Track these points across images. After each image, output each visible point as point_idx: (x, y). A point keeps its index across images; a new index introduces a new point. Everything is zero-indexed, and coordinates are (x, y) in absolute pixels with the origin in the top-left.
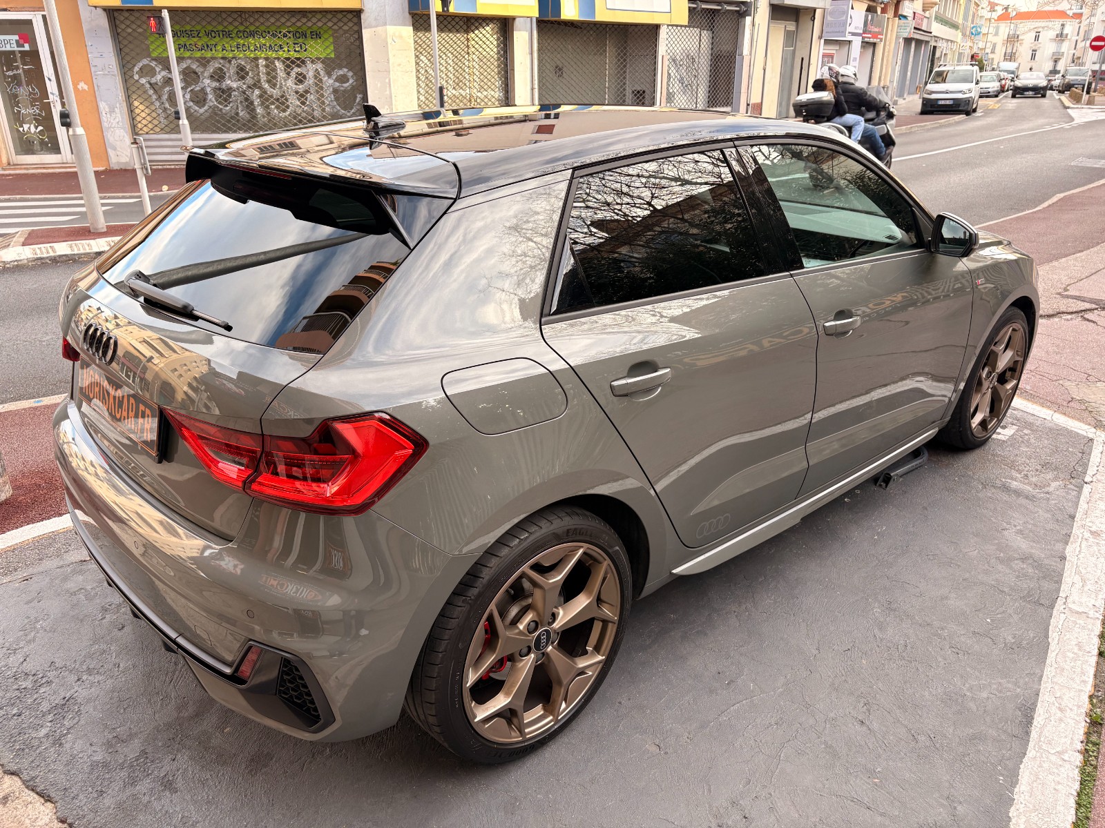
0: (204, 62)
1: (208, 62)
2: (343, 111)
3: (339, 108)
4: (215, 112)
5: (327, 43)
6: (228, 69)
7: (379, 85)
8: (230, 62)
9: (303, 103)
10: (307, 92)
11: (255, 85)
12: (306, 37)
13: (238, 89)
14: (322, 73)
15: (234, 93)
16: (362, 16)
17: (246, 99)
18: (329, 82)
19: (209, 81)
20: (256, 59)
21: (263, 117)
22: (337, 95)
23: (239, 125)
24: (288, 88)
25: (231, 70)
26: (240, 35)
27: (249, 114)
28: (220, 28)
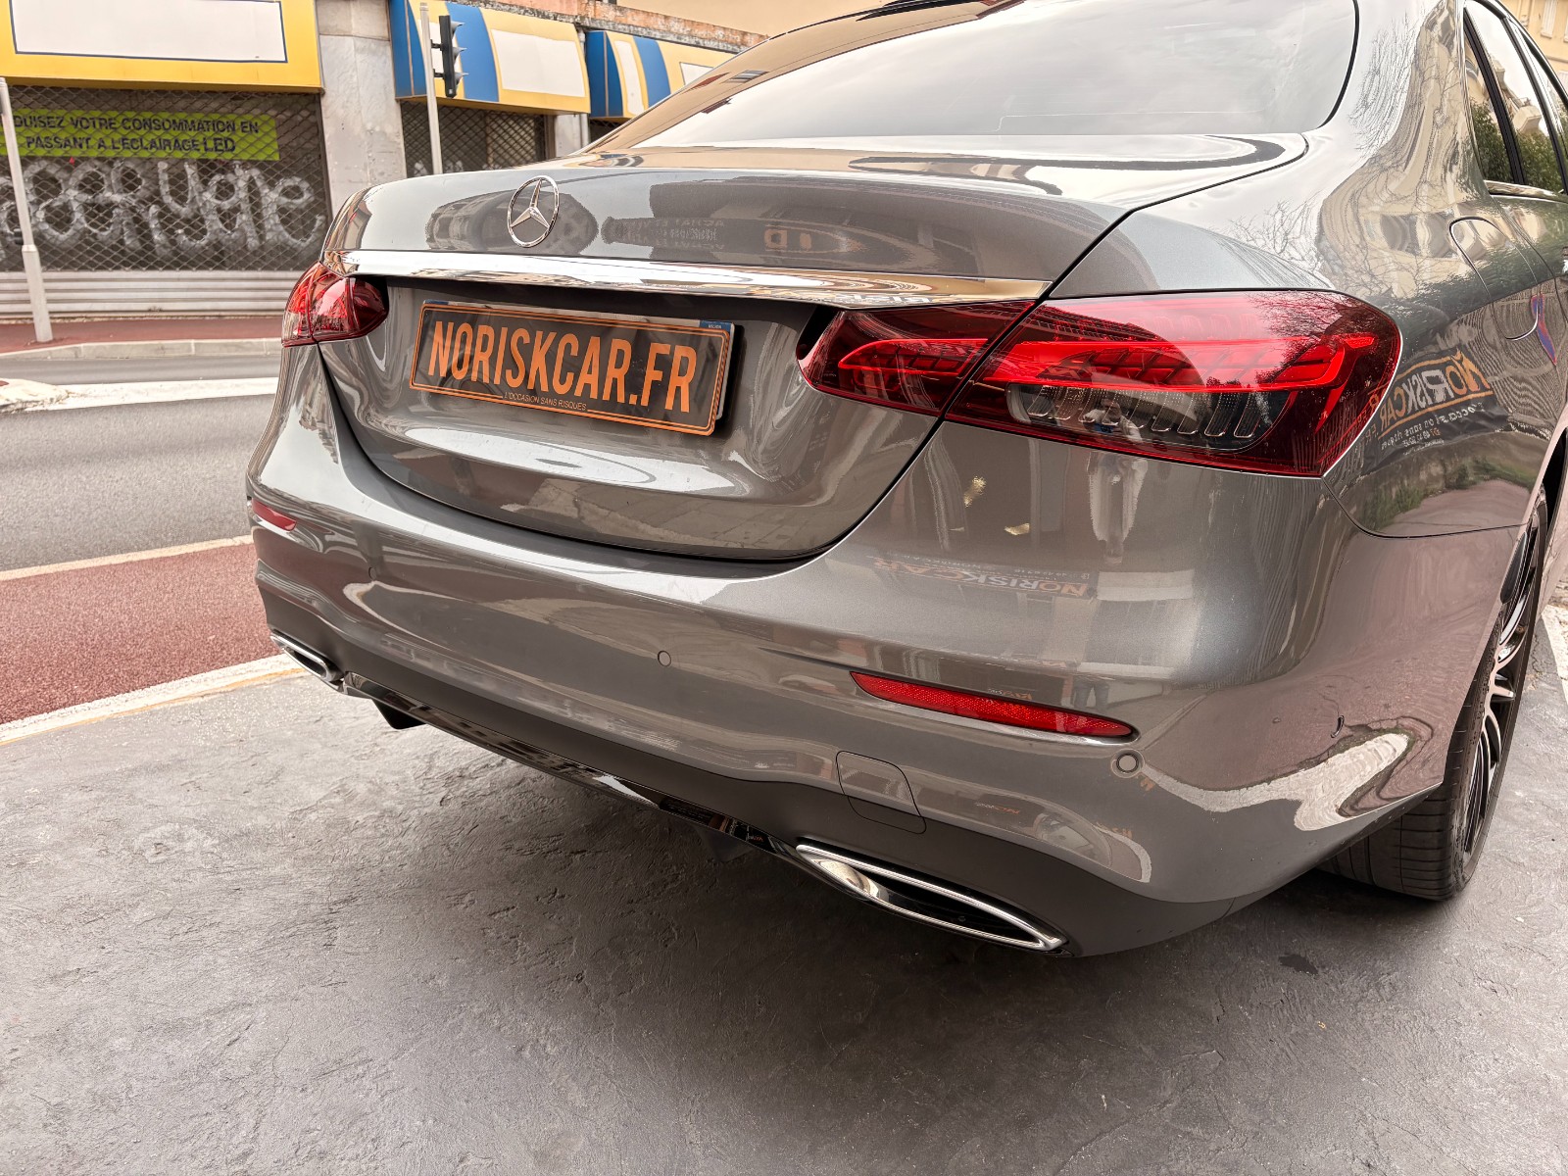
0: (69, 165)
1: (76, 164)
2: (295, 241)
3: (287, 235)
4: (86, 238)
5: (267, 140)
6: (109, 175)
8: (110, 164)
9: (226, 226)
10: (236, 209)
11: (151, 199)
12: (234, 129)
13: (124, 205)
14: (259, 183)
15: (116, 210)
16: (324, 102)
17: (136, 220)
18: (272, 197)
19: (76, 193)
20: (151, 162)
21: (164, 246)
22: (284, 216)
23: (125, 259)
24: (204, 204)
25: (112, 177)
26: (130, 124)
27: (142, 242)
28: (97, 114)
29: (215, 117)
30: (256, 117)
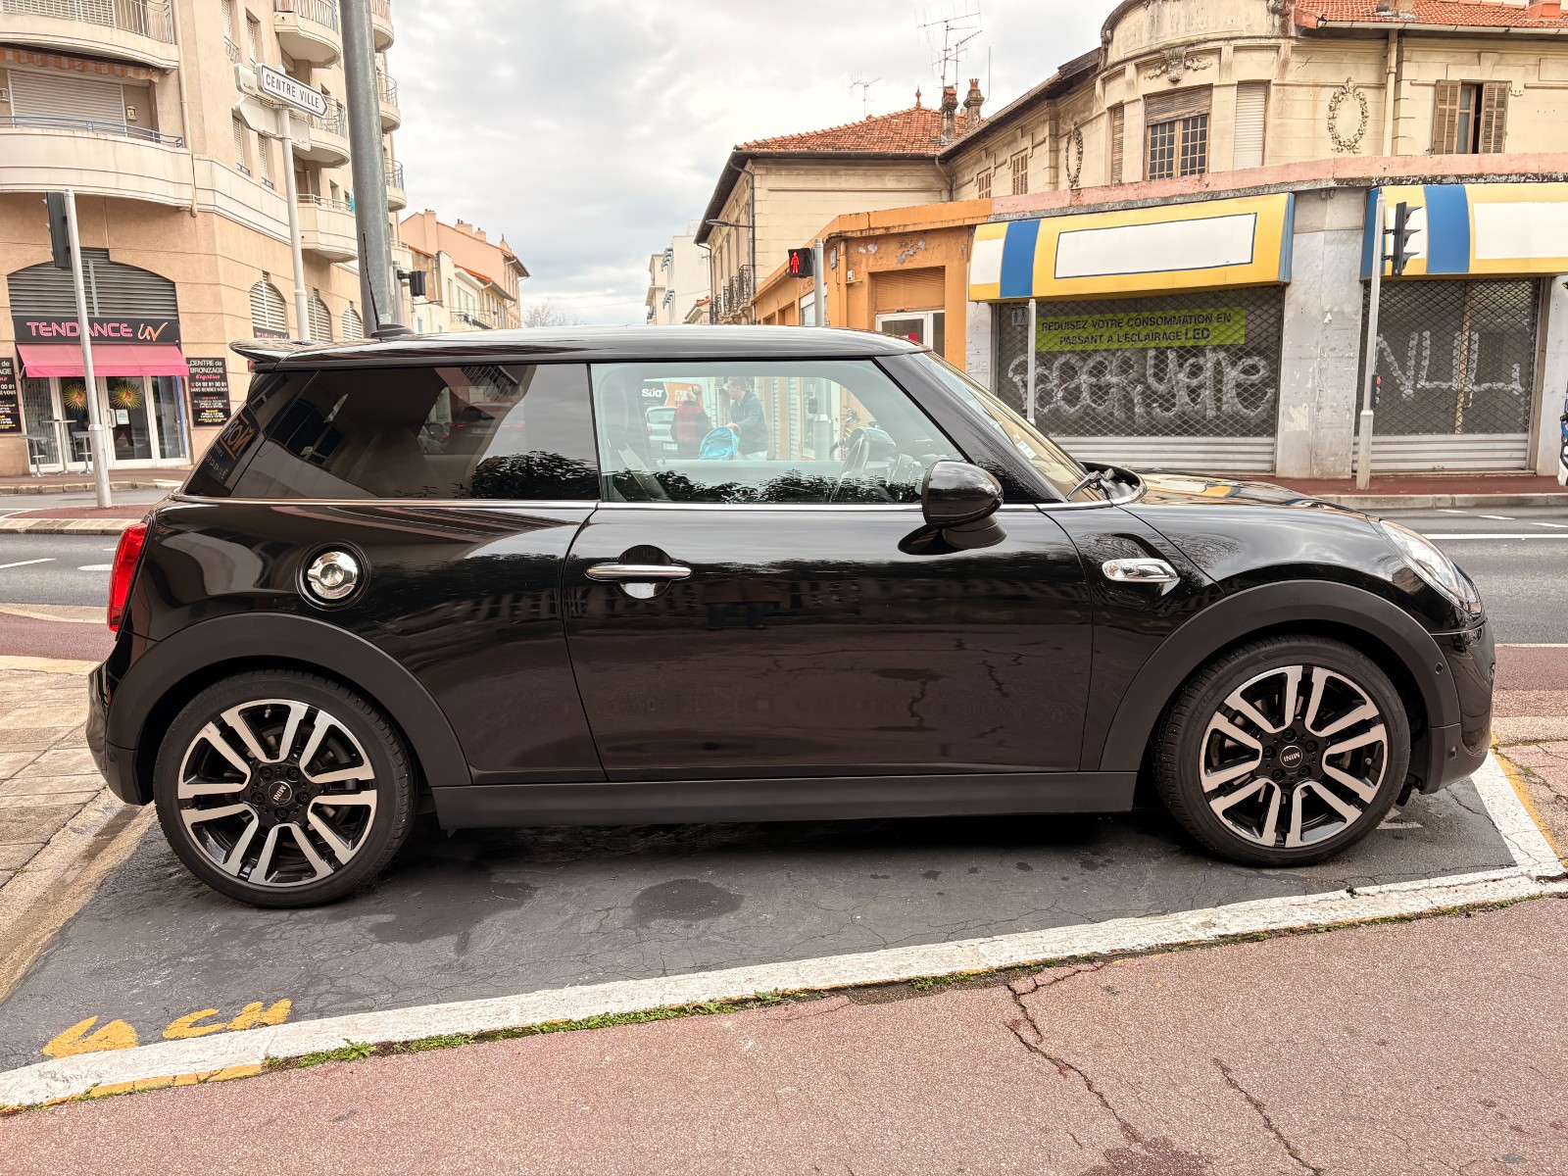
0: (1085, 356)
1: (1089, 355)
2: (1245, 411)
3: (1240, 406)
4: (1087, 411)
5: (1236, 328)
6: (1111, 362)
7: (1297, 377)
8: (1114, 354)
9: (1193, 400)
10: (1201, 386)
11: (1138, 380)
12: (1211, 321)
13: (1118, 385)
14: (1223, 364)
15: (1113, 390)
16: (1288, 291)
17: (1125, 397)
18: (1232, 374)
19: (1086, 377)
20: (1145, 350)
21: (1142, 417)
22: (1239, 390)
23: (1111, 427)
24: (1178, 383)
25: (1114, 364)
26: (1131, 323)
27: (1126, 414)
28: (1110, 316)
29: (1197, 311)
30: (1230, 308)
